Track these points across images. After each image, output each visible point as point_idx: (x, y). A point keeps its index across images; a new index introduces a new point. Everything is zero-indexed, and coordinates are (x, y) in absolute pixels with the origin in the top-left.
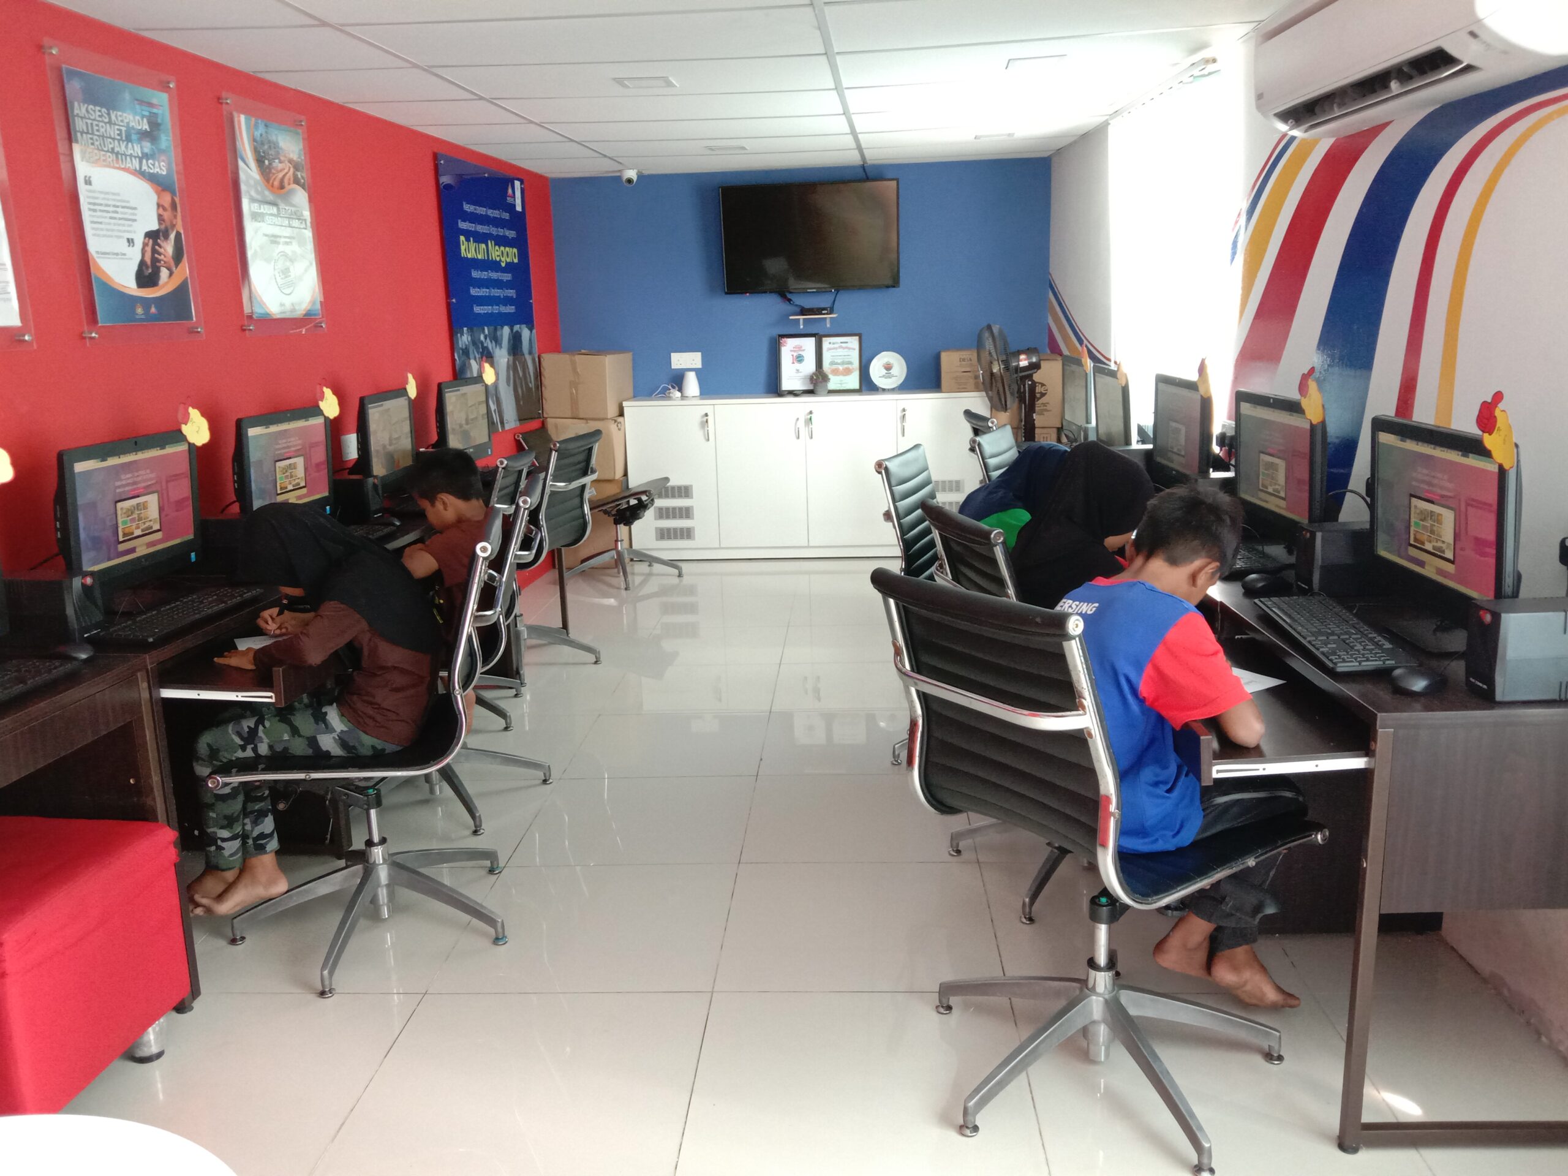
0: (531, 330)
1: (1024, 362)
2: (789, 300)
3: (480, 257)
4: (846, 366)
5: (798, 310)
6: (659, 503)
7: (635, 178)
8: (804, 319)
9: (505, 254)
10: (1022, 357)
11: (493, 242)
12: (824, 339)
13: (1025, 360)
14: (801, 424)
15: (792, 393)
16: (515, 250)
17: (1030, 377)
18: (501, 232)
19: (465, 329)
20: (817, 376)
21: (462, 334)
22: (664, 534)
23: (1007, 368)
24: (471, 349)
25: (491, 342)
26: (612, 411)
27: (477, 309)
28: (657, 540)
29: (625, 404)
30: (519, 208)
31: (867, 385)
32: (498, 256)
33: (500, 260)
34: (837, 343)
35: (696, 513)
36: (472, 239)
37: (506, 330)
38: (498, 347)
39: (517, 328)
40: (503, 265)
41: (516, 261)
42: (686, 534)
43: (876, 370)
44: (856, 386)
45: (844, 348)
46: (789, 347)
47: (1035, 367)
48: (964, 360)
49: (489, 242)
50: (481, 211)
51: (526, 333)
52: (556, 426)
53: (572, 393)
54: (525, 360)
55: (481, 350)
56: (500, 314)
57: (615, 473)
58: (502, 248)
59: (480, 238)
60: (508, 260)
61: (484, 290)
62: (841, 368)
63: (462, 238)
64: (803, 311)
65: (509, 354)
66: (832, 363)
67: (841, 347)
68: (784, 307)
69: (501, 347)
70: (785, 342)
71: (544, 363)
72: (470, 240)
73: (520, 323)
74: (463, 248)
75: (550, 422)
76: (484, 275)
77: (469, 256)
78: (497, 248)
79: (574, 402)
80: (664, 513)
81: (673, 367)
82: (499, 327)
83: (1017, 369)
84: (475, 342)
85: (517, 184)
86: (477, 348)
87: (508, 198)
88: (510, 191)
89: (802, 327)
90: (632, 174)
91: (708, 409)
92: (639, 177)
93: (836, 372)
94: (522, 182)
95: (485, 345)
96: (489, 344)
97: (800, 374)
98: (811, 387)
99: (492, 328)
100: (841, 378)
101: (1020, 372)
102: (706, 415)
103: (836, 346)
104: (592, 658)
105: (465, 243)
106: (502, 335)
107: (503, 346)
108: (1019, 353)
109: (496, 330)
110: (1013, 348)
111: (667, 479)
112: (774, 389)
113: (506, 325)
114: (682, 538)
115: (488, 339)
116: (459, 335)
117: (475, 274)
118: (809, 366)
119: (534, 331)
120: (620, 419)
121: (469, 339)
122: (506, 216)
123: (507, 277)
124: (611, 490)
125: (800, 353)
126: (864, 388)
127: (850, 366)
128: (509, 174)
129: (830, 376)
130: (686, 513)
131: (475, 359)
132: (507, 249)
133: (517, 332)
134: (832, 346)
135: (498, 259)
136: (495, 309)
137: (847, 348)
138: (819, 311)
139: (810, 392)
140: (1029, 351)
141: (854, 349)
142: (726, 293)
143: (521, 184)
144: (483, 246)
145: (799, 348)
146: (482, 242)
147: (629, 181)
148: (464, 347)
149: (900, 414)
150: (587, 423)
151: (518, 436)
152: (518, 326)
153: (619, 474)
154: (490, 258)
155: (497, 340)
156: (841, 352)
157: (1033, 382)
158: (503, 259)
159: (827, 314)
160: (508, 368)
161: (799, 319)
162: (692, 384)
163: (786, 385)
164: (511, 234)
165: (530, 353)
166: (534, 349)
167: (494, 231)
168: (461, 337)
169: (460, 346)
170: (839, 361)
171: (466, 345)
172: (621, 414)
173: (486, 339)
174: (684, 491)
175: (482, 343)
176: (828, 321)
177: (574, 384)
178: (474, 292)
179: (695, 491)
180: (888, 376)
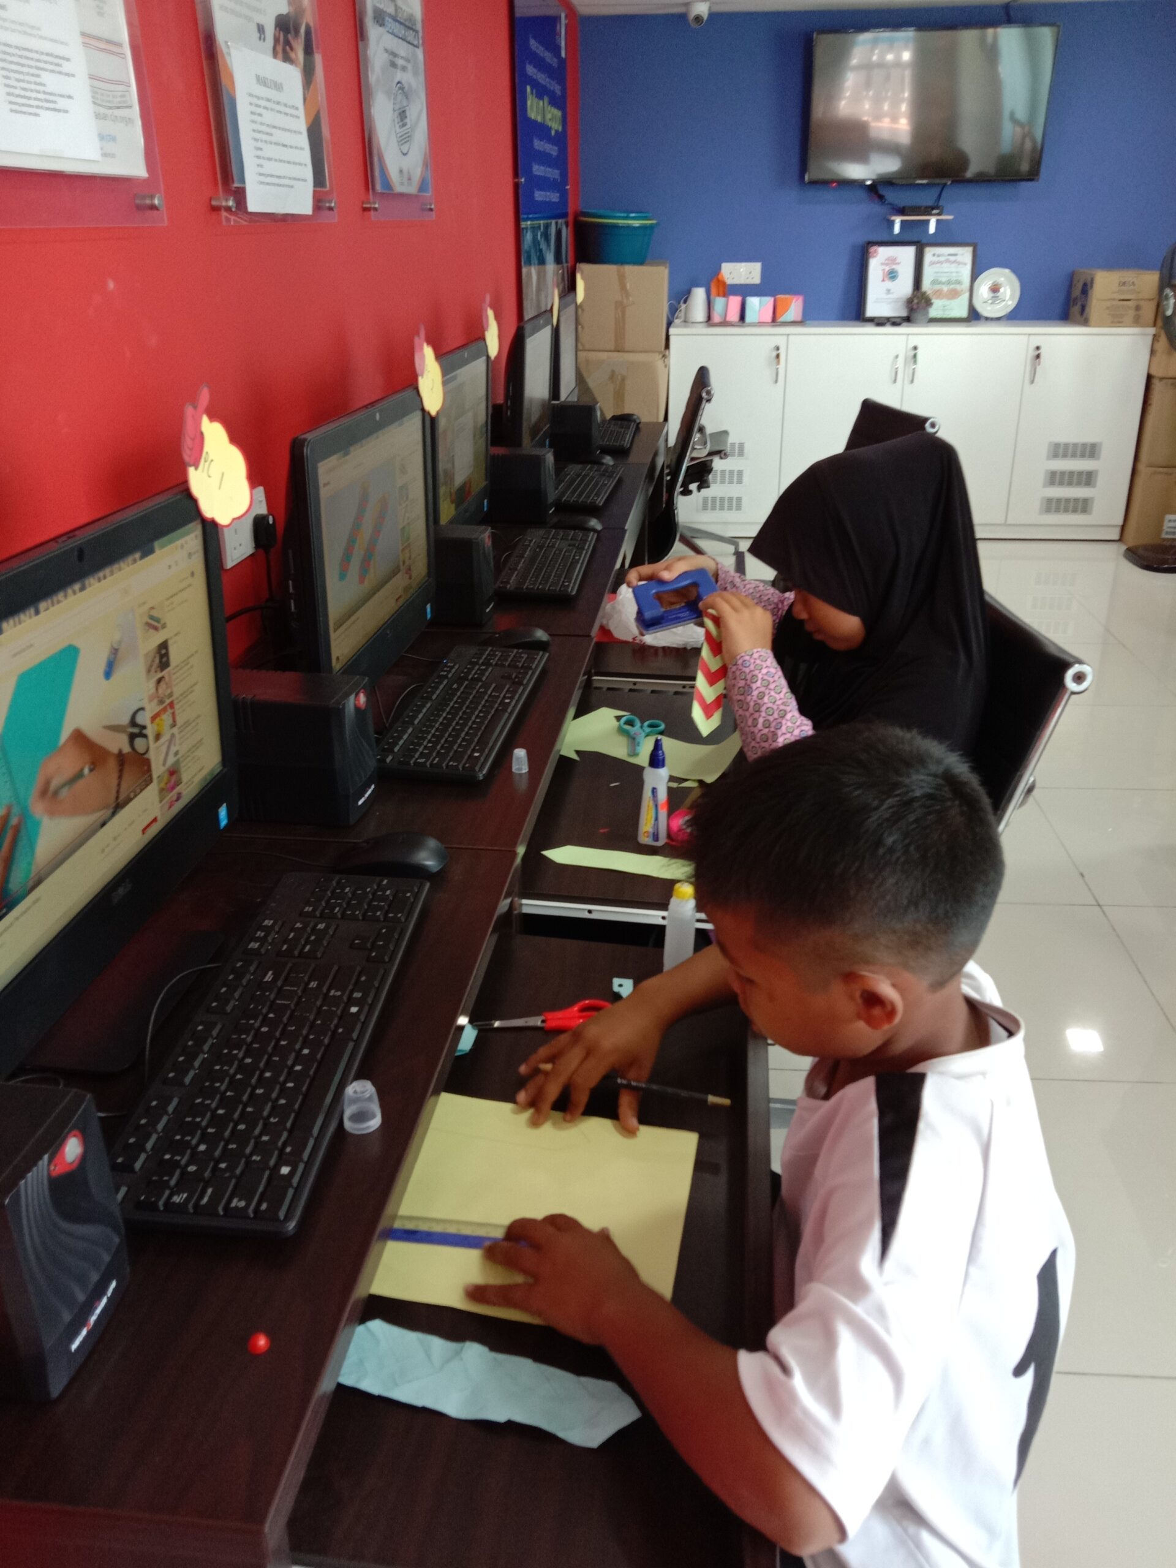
0: (567, 227)
2: (881, 197)
3: (539, 119)
4: (952, 286)
8: (901, 221)
9: (554, 118)
12: (925, 249)
14: (900, 363)
15: (882, 321)
16: (560, 114)
18: (552, 85)
20: (912, 298)
21: (527, 231)
22: (706, 504)
25: (544, 242)
26: (658, 341)
27: (537, 195)
28: (699, 510)
29: (672, 331)
30: (563, 53)
32: (550, 120)
33: (551, 127)
34: (943, 255)
35: (746, 477)
36: (535, 91)
37: (553, 226)
38: (548, 249)
39: (559, 224)
40: (553, 133)
41: (560, 129)
42: (735, 504)
44: (963, 314)
45: (952, 262)
46: (879, 259)
49: (545, 98)
50: (540, 50)
51: (564, 231)
53: (617, 317)
54: (564, 270)
55: (538, 253)
56: (549, 204)
58: (552, 109)
59: (541, 92)
60: (556, 127)
61: (542, 167)
62: (947, 288)
63: (529, 89)
66: (934, 282)
67: (949, 261)
69: (550, 250)
70: (875, 251)
72: (534, 94)
74: (529, 103)
75: (582, 357)
76: (541, 146)
77: (534, 117)
79: (620, 327)
82: (549, 222)
85: (563, 17)
86: (536, 251)
87: (556, 39)
88: (558, 28)
89: (899, 231)
90: (702, 9)
91: (781, 341)
92: (710, 14)
93: (938, 294)
94: (567, 18)
95: (541, 246)
96: (543, 245)
97: (890, 296)
98: (907, 314)
99: (545, 222)
100: (947, 300)
102: (778, 348)
103: (942, 259)
105: (530, 96)
106: (550, 233)
107: (551, 247)
109: (548, 225)
111: (726, 433)
112: (857, 314)
113: (554, 218)
114: (729, 509)
115: (543, 238)
117: (536, 143)
118: (904, 285)
120: (666, 351)
121: (531, 236)
122: (555, 62)
123: (555, 151)
125: (894, 267)
126: (969, 317)
127: (958, 287)
129: (933, 299)
130: (739, 477)
131: (534, 265)
132: (555, 110)
133: (559, 229)
134: (937, 259)
135: (549, 124)
136: (547, 196)
137: (954, 262)
138: (928, 211)
141: (965, 264)
143: (566, 21)
144: (541, 103)
145: (893, 259)
146: (541, 98)
147: (698, 19)
149: (1030, 354)
152: (560, 221)
154: (545, 122)
155: (547, 239)
156: (946, 267)
158: (553, 125)
161: (895, 220)
163: (871, 310)
164: (559, 91)
165: (566, 260)
166: (568, 255)
167: (548, 82)
168: (526, 234)
169: (524, 248)
170: (943, 279)
172: (668, 345)
173: (541, 237)
174: (740, 450)
176: (933, 224)
177: (621, 306)
178: (535, 169)
179: (750, 449)
180: (992, 300)
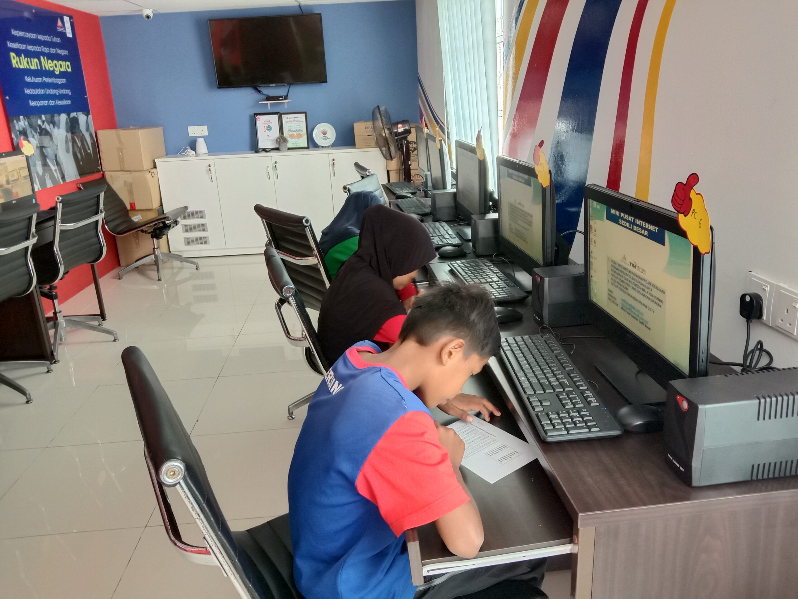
0: (87, 115)
1: (401, 129)
2: (260, 92)
3: (33, 68)
4: (298, 132)
5: (265, 97)
6: (183, 222)
7: (151, 15)
8: (270, 103)
9: (58, 66)
10: (400, 126)
11: (45, 58)
12: (283, 116)
13: (401, 128)
14: (270, 170)
15: (265, 150)
16: (68, 63)
17: (406, 138)
18: (53, 51)
19: (21, 117)
20: (279, 139)
21: (19, 120)
22: (189, 242)
23: (391, 133)
24: (29, 131)
25: (49, 125)
26: (147, 165)
27: (32, 103)
28: (185, 245)
29: (156, 160)
30: (69, 34)
31: (312, 144)
32: (51, 67)
33: (54, 70)
34: (292, 118)
35: (209, 227)
36: (23, 55)
37: (63, 117)
38: (56, 128)
39: (73, 114)
40: (57, 73)
41: (70, 70)
42: (204, 241)
43: (317, 135)
44: (306, 145)
45: (296, 121)
46: (261, 121)
47: (408, 132)
48: (367, 128)
49: (42, 57)
50: (33, 36)
51: (82, 118)
52: (111, 177)
53: (119, 155)
54: (83, 135)
55: (39, 131)
56: (56, 106)
57: (152, 205)
58: (55, 62)
59: (30, 55)
60: (62, 70)
61: (39, 90)
62: (295, 133)
63: (12, 54)
64: (269, 98)
65: (67, 131)
66: (289, 131)
67: (294, 120)
68: (256, 96)
69: (59, 128)
70: (258, 119)
71: (99, 137)
72: (21, 56)
73: (77, 111)
74: (14, 62)
75: (107, 175)
76: (38, 80)
77: (22, 67)
78: (50, 61)
79: (121, 160)
80: (187, 228)
81: (190, 136)
82: (56, 115)
83: (397, 134)
84: (31, 126)
85: (66, 19)
86: (35, 131)
87: (58, 28)
88: (59, 23)
89: (269, 108)
90: (149, 12)
91: (212, 162)
92: (154, 15)
93: (292, 136)
94: (71, 18)
95: (43, 127)
96: (46, 126)
97: (269, 138)
98: (277, 146)
99: (49, 116)
100: (296, 140)
101: (399, 135)
102: (210, 166)
103: (291, 120)
104: (112, 338)
105: (17, 58)
106: (59, 121)
107: (61, 126)
108: (398, 123)
109: (53, 117)
110: (394, 120)
111: (186, 208)
112: (255, 148)
113: (64, 112)
114: (201, 243)
115: (46, 123)
116: (15, 121)
117: (28, 79)
118: (276, 133)
119: (90, 116)
120: (154, 170)
121: (26, 123)
122: (58, 40)
123: (63, 81)
124: (152, 216)
125: (269, 124)
126: (310, 146)
127: (301, 132)
128: (59, 11)
129: (289, 139)
130: (203, 228)
131: (33, 137)
132: (60, 62)
133: (74, 117)
134: (288, 120)
135: (51, 69)
136: (52, 103)
137: (297, 121)
138: (277, 98)
139: (277, 149)
140: (403, 122)
141: (302, 122)
142: (218, 88)
143: (70, 19)
144: (36, 60)
145: (269, 121)
146: (34, 57)
147: (148, 17)
148: (21, 129)
149: (331, 163)
150: (131, 174)
151: (79, 185)
152: (75, 113)
153: (156, 205)
154: (44, 69)
155: (53, 123)
156: (294, 123)
157: (407, 141)
158: (56, 69)
159: (282, 100)
160: (67, 141)
161: (267, 103)
162: (202, 146)
163: (261, 145)
164: (64, 52)
165: (88, 129)
166: (90, 126)
167: (46, 50)
168: (18, 123)
169: (17, 128)
170: (294, 130)
171: (24, 129)
172: (155, 167)
173: (43, 122)
174: (201, 214)
175: (40, 126)
176: (286, 104)
177: (120, 150)
178: (28, 91)
179: (207, 214)
180: (325, 138)
